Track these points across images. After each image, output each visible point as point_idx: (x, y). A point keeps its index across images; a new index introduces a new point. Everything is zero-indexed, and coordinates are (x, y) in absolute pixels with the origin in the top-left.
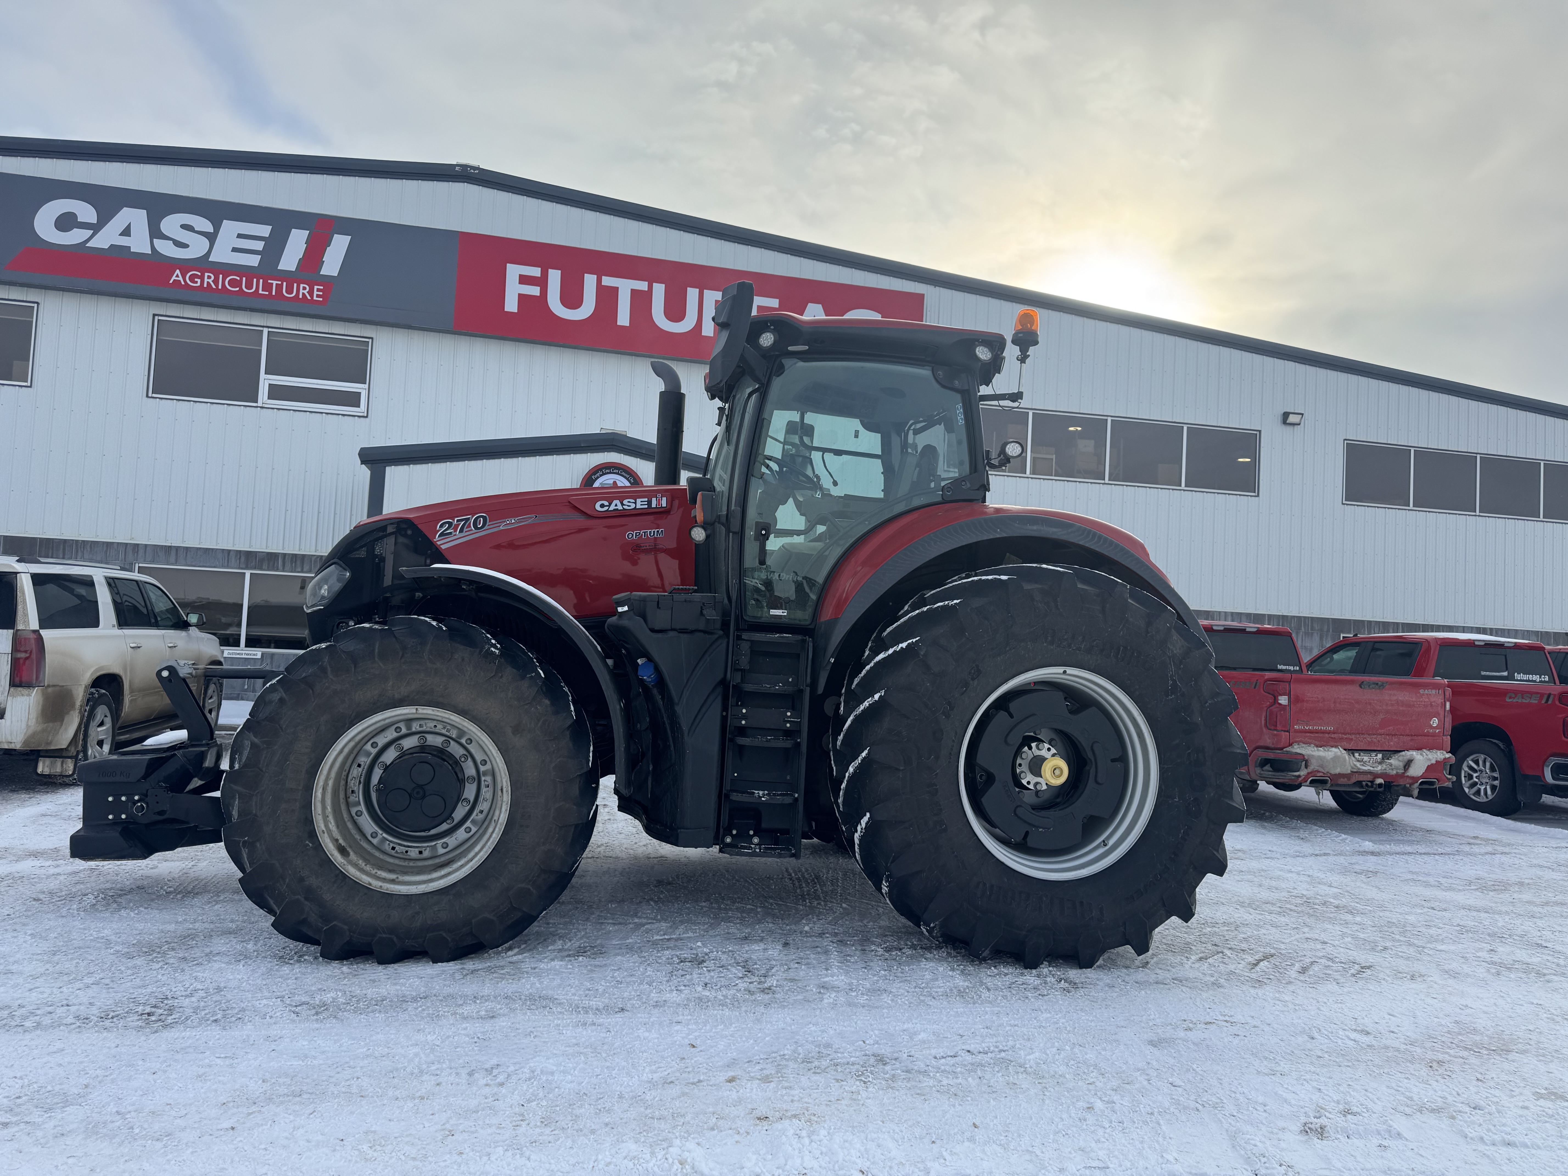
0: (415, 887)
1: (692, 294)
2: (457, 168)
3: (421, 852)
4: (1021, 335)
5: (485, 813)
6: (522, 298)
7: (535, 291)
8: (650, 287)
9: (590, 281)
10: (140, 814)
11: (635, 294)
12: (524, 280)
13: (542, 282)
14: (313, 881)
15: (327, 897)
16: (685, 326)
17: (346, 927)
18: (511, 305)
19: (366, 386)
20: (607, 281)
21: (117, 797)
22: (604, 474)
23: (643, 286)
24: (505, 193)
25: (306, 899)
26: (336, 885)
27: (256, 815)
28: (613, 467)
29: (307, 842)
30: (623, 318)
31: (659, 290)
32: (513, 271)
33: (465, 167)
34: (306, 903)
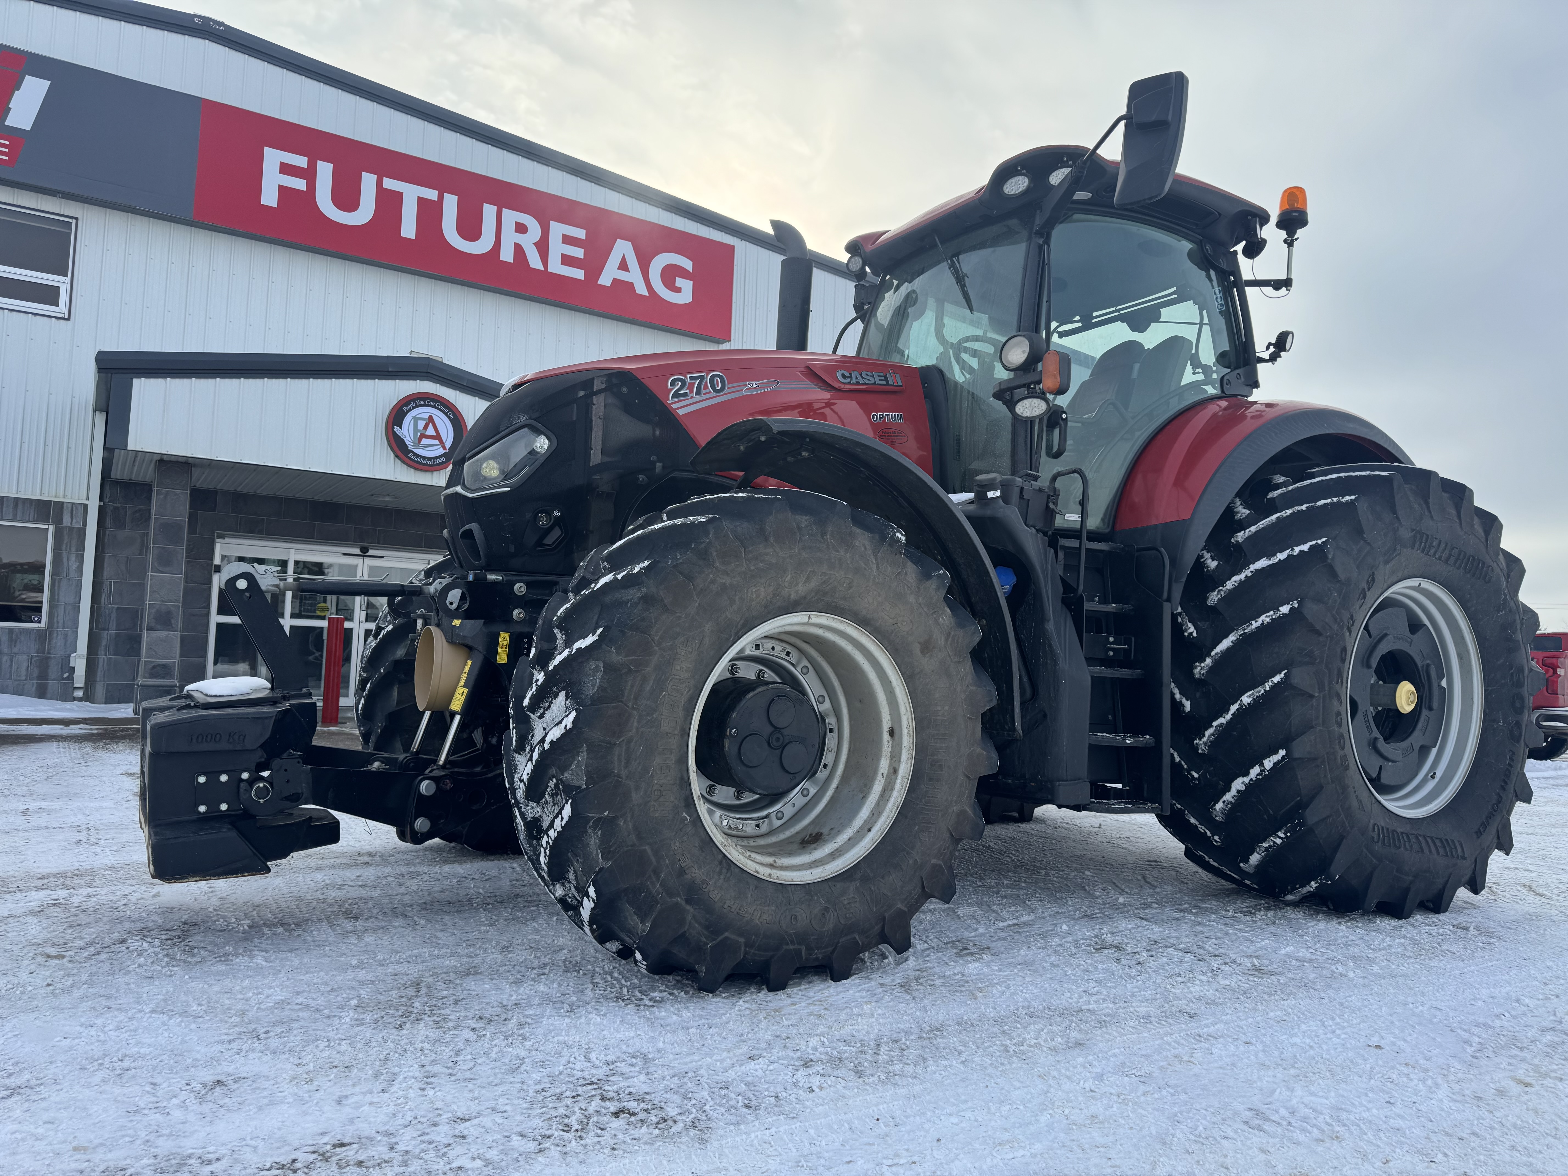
0: (809, 872)
1: (489, 211)
2: (196, 20)
3: (758, 826)
4: (1296, 214)
5: (829, 767)
6: (283, 191)
7: (300, 184)
8: (441, 197)
9: (368, 181)
10: (262, 801)
11: (422, 202)
12: (285, 169)
13: (309, 174)
14: (697, 873)
15: (715, 895)
16: (481, 247)
17: (742, 940)
18: (269, 198)
19: (68, 280)
20: (389, 184)
21: (211, 776)
22: (417, 406)
23: (432, 194)
24: (259, 61)
25: (688, 901)
26: (722, 877)
27: (619, 776)
28: (428, 398)
29: (684, 814)
30: (409, 229)
31: (451, 203)
32: (273, 158)
33: (206, 20)
34: (688, 907)
